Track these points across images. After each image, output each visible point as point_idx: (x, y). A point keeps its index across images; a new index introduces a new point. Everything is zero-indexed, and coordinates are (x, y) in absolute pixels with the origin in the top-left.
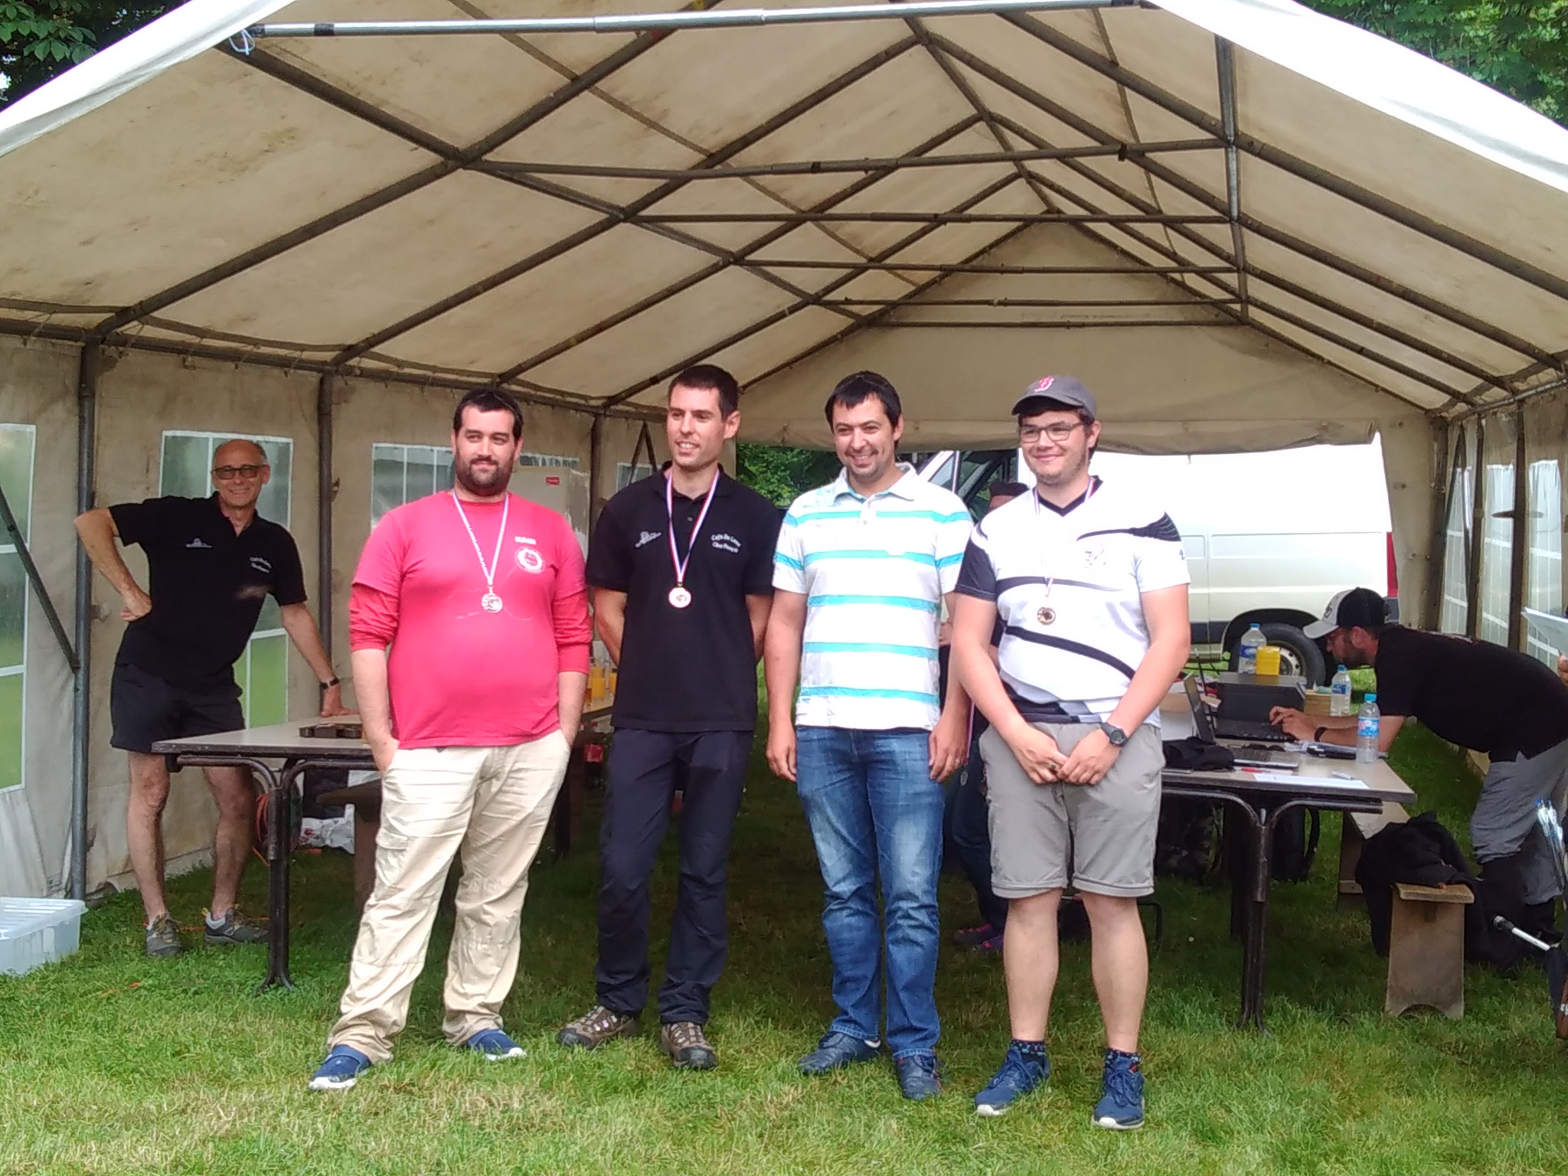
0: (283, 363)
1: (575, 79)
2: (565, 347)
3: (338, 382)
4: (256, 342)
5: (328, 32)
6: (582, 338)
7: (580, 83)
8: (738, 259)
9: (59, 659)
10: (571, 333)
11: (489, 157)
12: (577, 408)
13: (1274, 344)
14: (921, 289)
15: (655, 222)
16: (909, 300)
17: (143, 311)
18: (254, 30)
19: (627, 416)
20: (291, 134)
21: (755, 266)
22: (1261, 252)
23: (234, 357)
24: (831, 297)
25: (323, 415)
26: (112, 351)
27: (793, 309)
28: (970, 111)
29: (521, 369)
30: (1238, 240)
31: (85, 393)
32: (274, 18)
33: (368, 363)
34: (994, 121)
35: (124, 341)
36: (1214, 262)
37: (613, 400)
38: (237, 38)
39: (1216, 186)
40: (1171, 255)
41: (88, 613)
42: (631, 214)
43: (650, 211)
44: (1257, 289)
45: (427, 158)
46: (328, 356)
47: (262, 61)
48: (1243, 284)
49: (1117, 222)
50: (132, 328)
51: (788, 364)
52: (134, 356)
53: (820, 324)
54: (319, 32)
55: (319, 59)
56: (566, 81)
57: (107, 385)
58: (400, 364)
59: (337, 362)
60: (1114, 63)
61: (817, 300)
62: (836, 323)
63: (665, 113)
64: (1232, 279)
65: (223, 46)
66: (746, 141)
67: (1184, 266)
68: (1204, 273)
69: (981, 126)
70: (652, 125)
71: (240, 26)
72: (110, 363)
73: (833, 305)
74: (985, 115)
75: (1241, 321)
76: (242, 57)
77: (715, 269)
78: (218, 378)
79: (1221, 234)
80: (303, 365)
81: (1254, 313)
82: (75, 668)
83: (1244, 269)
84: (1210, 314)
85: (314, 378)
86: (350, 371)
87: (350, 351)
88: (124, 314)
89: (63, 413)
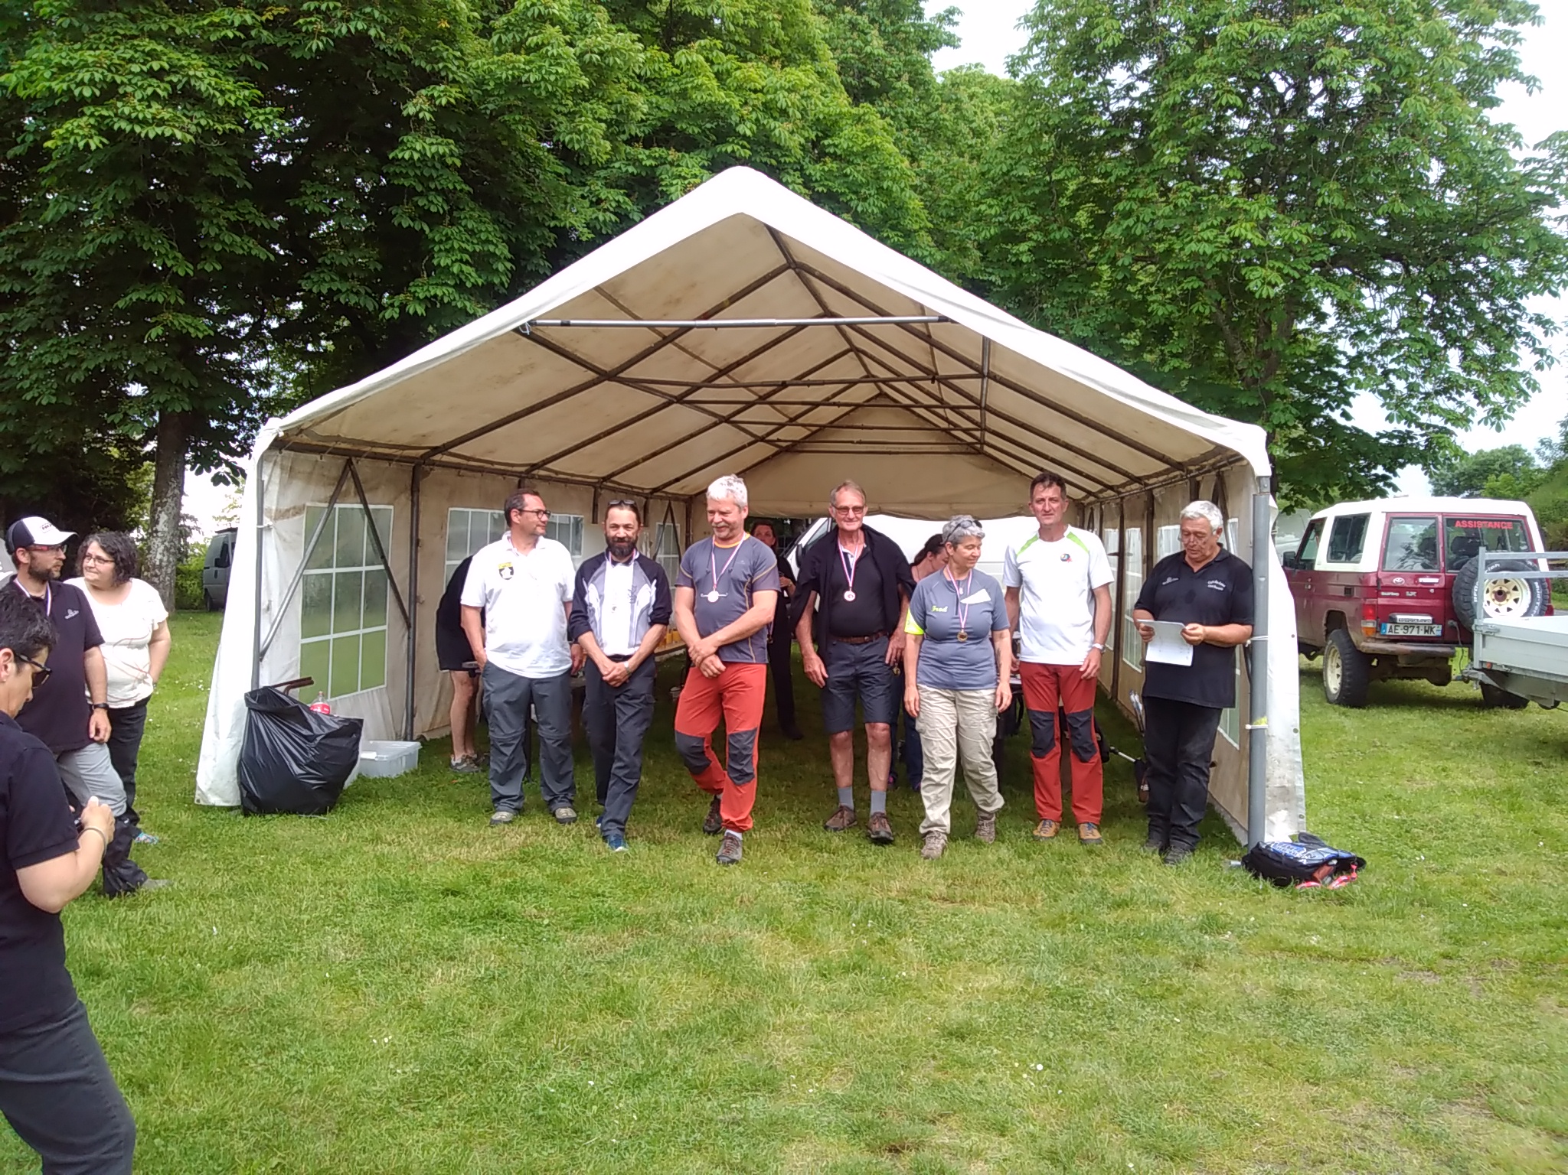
0: (503, 473)
1: (664, 338)
2: (637, 463)
4: (492, 463)
5: (568, 325)
6: (645, 459)
7: (667, 340)
8: (727, 420)
9: (401, 622)
10: (640, 457)
11: (622, 375)
12: (638, 494)
13: (996, 464)
14: (814, 433)
15: (691, 402)
16: (805, 439)
17: (444, 449)
18: (532, 323)
19: (661, 498)
20: (533, 366)
21: (735, 424)
22: (992, 422)
23: (481, 470)
24: (771, 437)
26: (427, 468)
27: (750, 444)
28: (847, 346)
29: (613, 475)
30: (983, 416)
31: (414, 490)
32: (540, 318)
33: (542, 473)
34: (858, 351)
35: (434, 463)
36: (971, 426)
37: (655, 490)
38: (523, 326)
39: (977, 394)
40: (946, 420)
41: (414, 599)
42: (680, 400)
43: (689, 398)
44: (989, 438)
45: (591, 375)
46: (523, 469)
47: (532, 337)
48: (983, 436)
49: (927, 408)
50: (438, 457)
52: (437, 470)
53: (763, 450)
54: (563, 325)
55: (557, 336)
56: (660, 338)
57: (425, 485)
58: (557, 473)
59: (528, 472)
60: (929, 336)
61: (762, 439)
62: (771, 450)
63: (703, 352)
64: (978, 434)
65: (516, 330)
66: (738, 364)
67: (957, 427)
68: (966, 431)
69: (852, 354)
70: (695, 357)
71: (525, 321)
72: (427, 473)
73: (769, 442)
74: (853, 349)
75: (979, 452)
76: (525, 335)
77: (715, 424)
78: (473, 481)
79: (975, 414)
80: (513, 474)
81: (986, 449)
82: (409, 627)
83: (983, 429)
84: (964, 449)
85: (516, 480)
86: (533, 477)
87: (534, 466)
88: (436, 450)
89: (405, 499)
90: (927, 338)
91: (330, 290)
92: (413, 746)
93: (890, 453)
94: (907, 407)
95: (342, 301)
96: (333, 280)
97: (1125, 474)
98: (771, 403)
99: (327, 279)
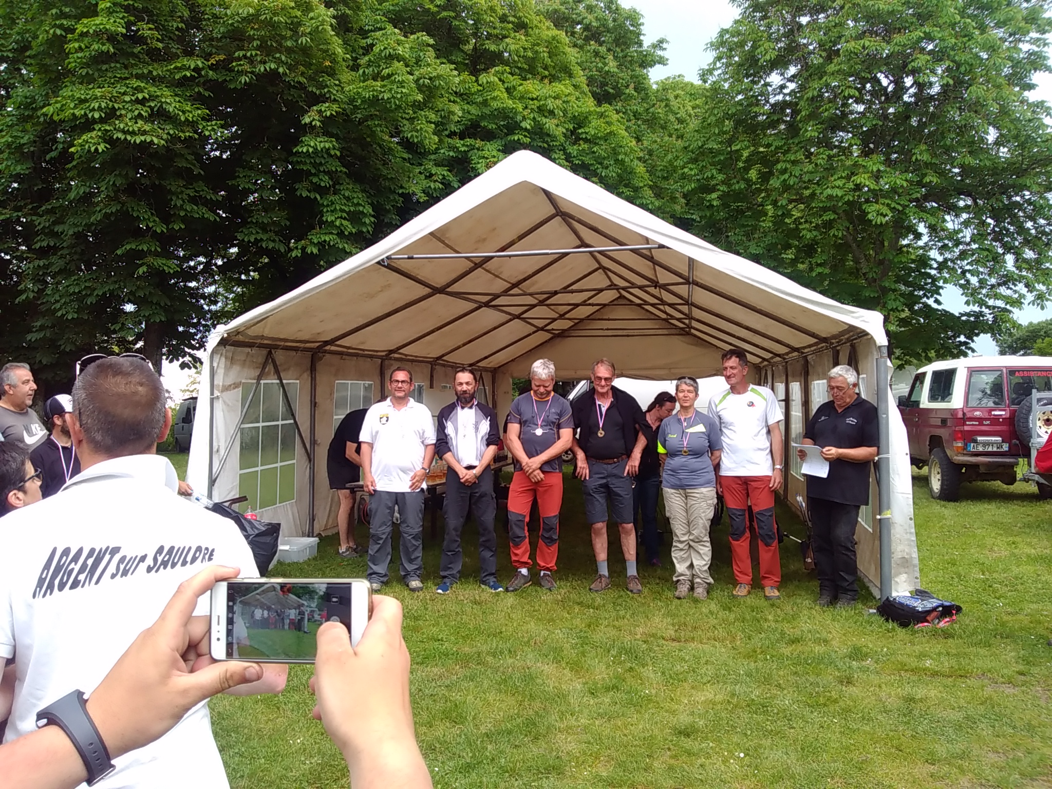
0: (371, 357)
1: (476, 264)
2: (459, 347)
3: (387, 362)
4: (363, 350)
5: (412, 258)
6: (464, 345)
7: (477, 266)
8: (518, 317)
9: (305, 458)
10: (460, 343)
11: (448, 290)
13: (700, 341)
14: (576, 324)
15: (494, 306)
16: (570, 328)
17: (332, 342)
18: (388, 258)
20: (389, 286)
21: (524, 319)
22: (697, 313)
23: (356, 355)
24: (547, 328)
25: (382, 374)
26: (321, 355)
27: (534, 332)
28: (597, 266)
29: (443, 355)
30: (690, 310)
31: (313, 370)
32: (394, 254)
33: (396, 355)
34: (605, 269)
35: (325, 352)
36: (682, 316)
38: (383, 260)
39: (685, 295)
40: (665, 312)
41: (314, 442)
42: (487, 305)
43: (493, 303)
44: (695, 324)
45: (428, 290)
46: (384, 354)
47: (389, 267)
48: (690, 323)
49: (653, 305)
50: (328, 348)
51: (530, 351)
52: (328, 356)
53: (543, 336)
54: (409, 258)
55: (405, 266)
56: (472, 265)
57: (320, 366)
58: (406, 355)
59: (386, 355)
60: (652, 258)
61: (542, 329)
62: (548, 336)
63: (502, 273)
64: (687, 321)
65: (378, 263)
66: (525, 280)
67: (673, 317)
68: (679, 320)
69: (600, 271)
70: (497, 276)
71: (384, 256)
72: (321, 359)
73: (547, 331)
74: (602, 267)
75: (689, 334)
76: (384, 266)
77: (510, 320)
78: (351, 362)
79: (685, 309)
80: (377, 357)
81: (693, 331)
82: (310, 461)
83: (691, 318)
84: (677, 331)
85: (380, 361)
86: (391, 359)
87: (391, 352)
88: (326, 343)
89: (306, 376)
90: (651, 259)
91: (256, 239)
92: (313, 540)
93: (628, 336)
94: (639, 305)
95: (264, 246)
96: (258, 233)
97: (788, 346)
98: (547, 305)
99: (254, 232)
